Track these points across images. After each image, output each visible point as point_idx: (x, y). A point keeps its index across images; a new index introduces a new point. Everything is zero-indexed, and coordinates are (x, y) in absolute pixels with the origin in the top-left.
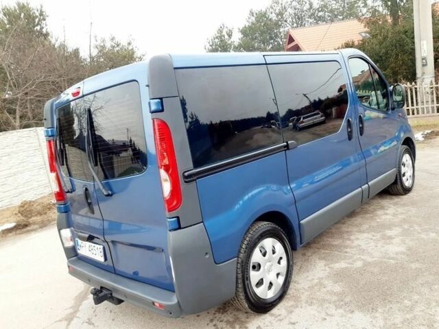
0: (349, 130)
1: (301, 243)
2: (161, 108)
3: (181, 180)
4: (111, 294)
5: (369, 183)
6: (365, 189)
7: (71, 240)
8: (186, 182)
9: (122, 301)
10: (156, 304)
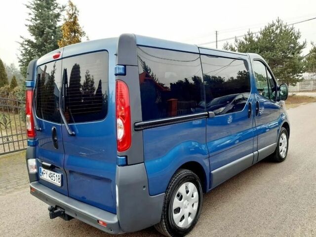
0: (249, 111)
1: (210, 188)
2: (124, 72)
3: (132, 129)
4: (64, 212)
5: (259, 151)
6: (256, 154)
7: (36, 168)
8: (135, 130)
9: (72, 218)
10: (100, 222)
